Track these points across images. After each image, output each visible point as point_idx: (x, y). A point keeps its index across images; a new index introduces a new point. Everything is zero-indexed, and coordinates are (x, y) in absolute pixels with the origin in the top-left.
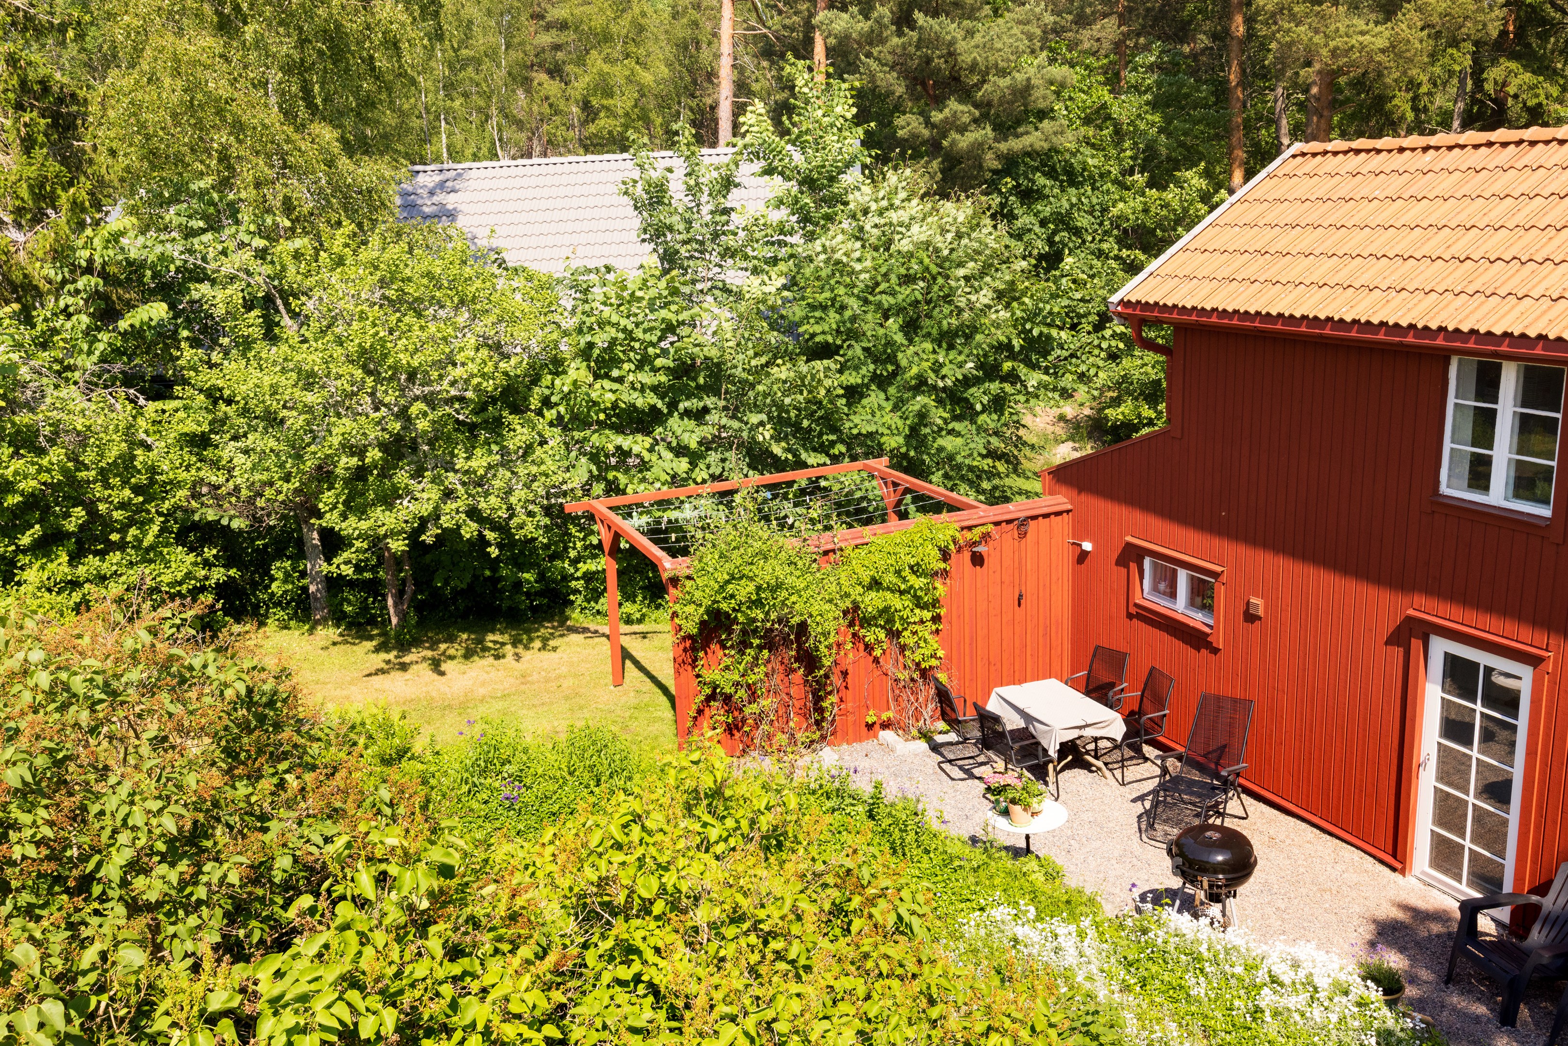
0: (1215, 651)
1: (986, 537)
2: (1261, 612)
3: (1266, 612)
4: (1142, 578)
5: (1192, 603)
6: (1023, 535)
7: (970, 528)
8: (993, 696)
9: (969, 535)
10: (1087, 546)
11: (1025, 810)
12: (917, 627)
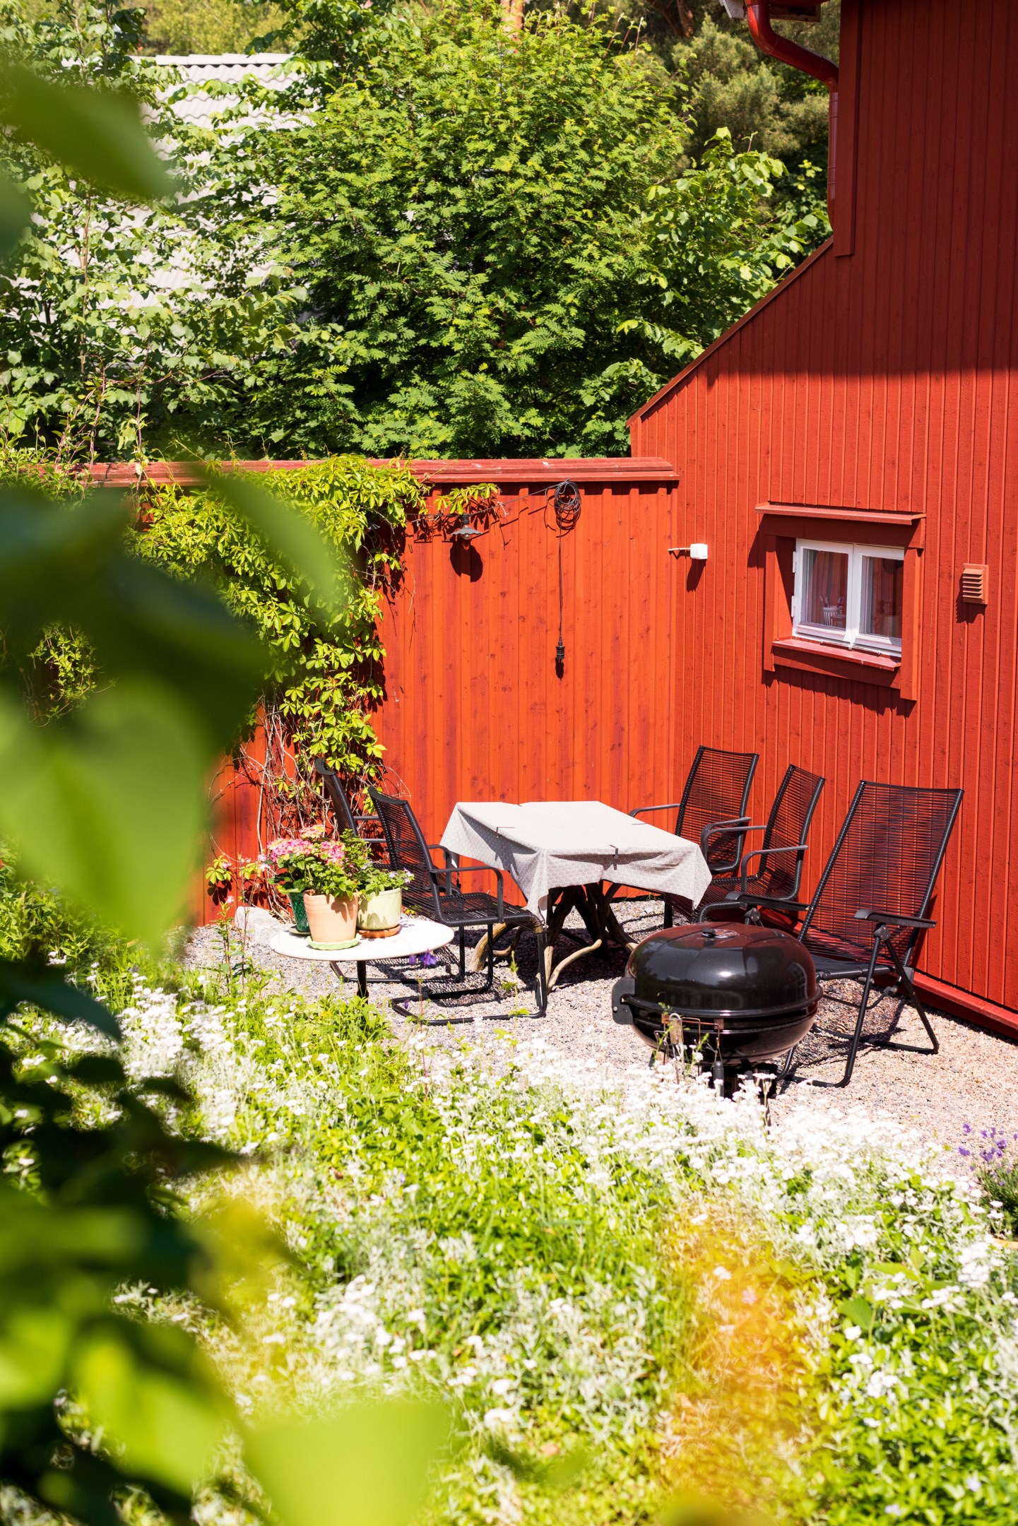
0: (906, 707)
1: (482, 513)
2: (984, 595)
3: (993, 592)
4: (790, 592)
5: (875, 625)
6: (567, 525)
7: (446, 488)
8: (455, 819)
9: (441, 502)
10: (699, 551)
11: (337, 907)
12: (318, 682)
